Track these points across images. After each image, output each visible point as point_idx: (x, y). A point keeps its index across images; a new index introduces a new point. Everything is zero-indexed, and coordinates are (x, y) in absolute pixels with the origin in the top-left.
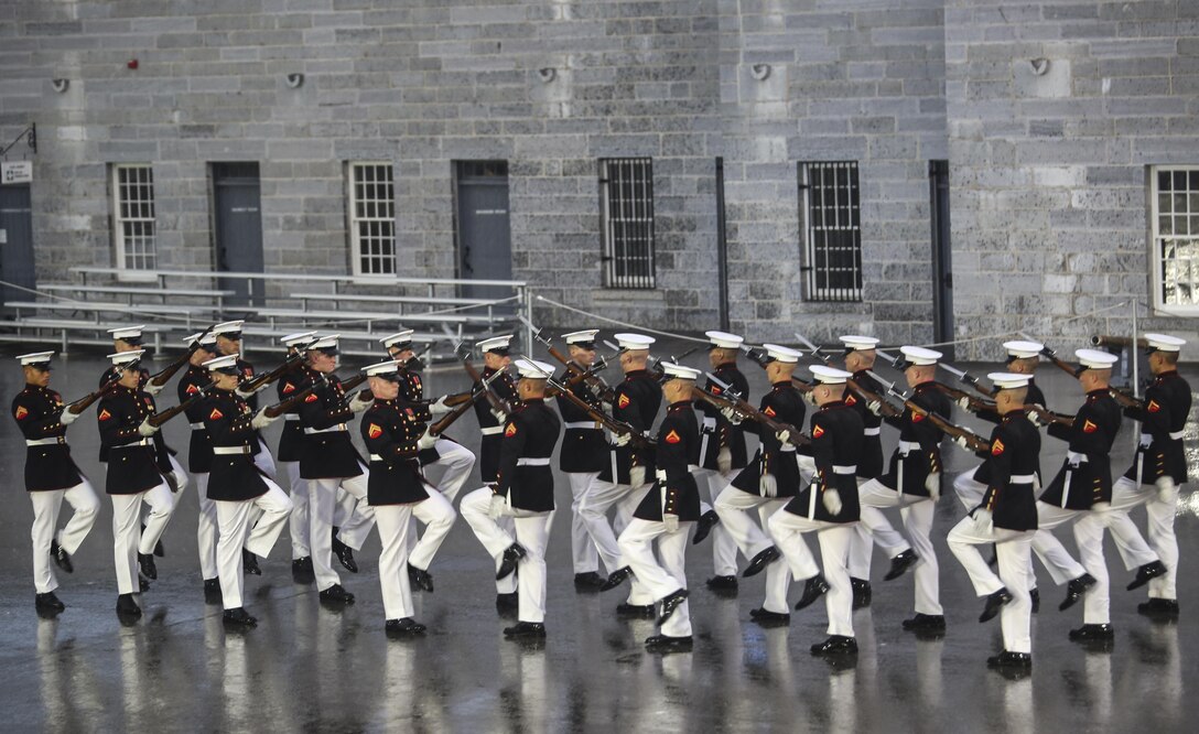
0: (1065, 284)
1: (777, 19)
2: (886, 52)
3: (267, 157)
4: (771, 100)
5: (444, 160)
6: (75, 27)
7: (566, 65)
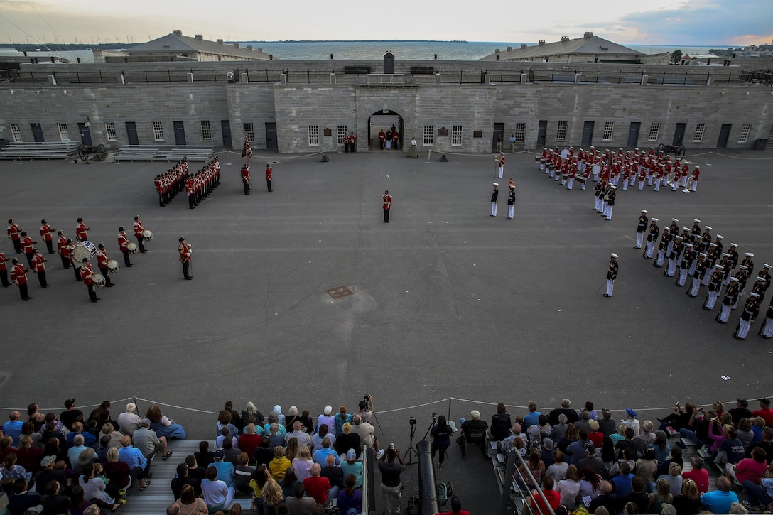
0: (295, 142)
1: (238, 101)
2: (257, 107)
3: (137, 121)
4: (238, 114)
5: (171, 121)
6: (95, 100)
7: (193, 106)
